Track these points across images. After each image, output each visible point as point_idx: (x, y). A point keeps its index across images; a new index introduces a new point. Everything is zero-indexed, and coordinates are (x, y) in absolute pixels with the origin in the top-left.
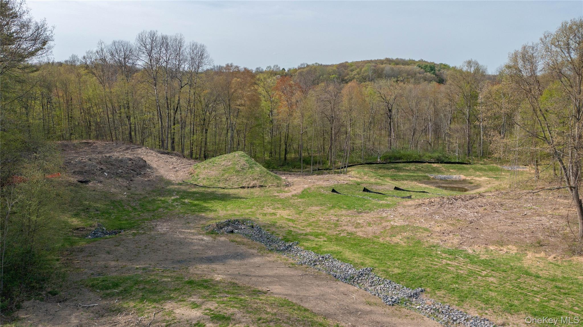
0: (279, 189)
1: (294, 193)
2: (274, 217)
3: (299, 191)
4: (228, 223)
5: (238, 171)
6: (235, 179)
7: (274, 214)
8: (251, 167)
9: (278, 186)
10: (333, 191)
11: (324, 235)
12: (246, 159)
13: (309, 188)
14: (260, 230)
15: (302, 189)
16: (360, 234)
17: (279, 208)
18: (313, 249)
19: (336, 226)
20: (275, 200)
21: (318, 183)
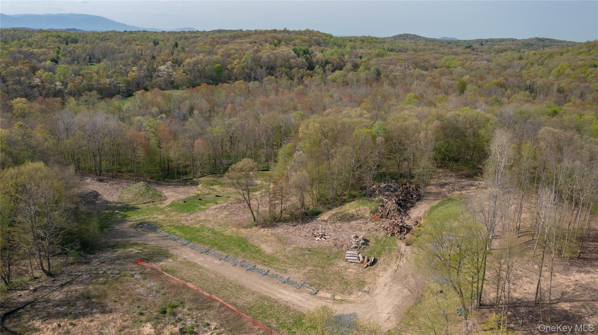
0: (160, 202)
1: (167, 204)
2: (157, 219)
3: (169, 203)
4: (141, 224)
5: (142, 195)
6: (141, 199)
7: (157, 218)
8: (148, 192)
9: (160, 201)
10: (185, 202)
11: (173, 226)
12: (145, 187)
13: (174, 201)
14: (151, 225)
15: (171, 202)
16: (186, 224)
17: (159, 214)
18: (167, 232)
19: (179, 221)
20: (159, 209)
21: (179, 197)
